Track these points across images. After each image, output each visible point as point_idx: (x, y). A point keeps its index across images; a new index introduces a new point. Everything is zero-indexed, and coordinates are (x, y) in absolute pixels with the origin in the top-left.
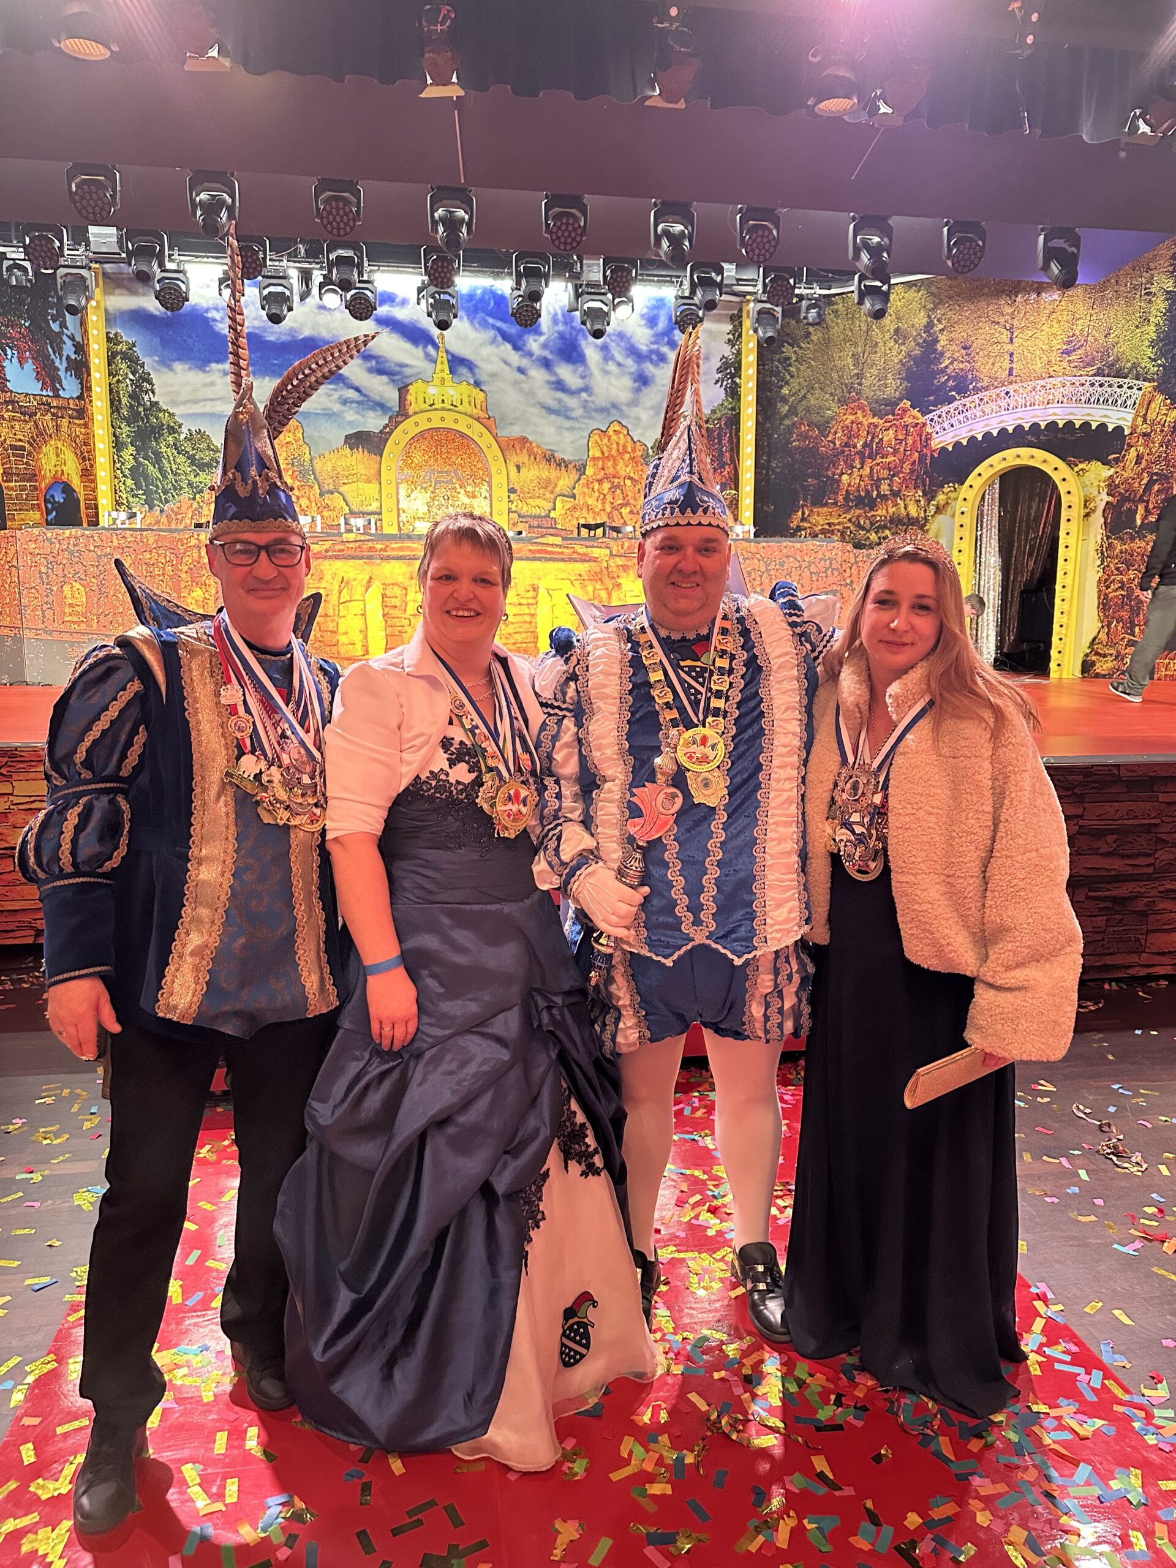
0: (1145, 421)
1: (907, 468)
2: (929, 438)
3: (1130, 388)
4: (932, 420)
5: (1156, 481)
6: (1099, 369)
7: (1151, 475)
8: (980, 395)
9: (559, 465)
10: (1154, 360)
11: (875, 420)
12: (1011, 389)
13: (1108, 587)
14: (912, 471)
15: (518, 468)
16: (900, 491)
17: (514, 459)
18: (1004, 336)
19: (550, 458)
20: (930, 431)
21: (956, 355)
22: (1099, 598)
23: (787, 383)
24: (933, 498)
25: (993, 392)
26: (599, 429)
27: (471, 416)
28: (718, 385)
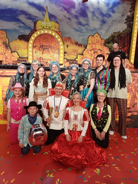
9: (79, 46)
15: (67, 46)
17: (66, 44)
19: (77, 44)
26: (91, 35)
27: (54, 31)
28: (125, 24)
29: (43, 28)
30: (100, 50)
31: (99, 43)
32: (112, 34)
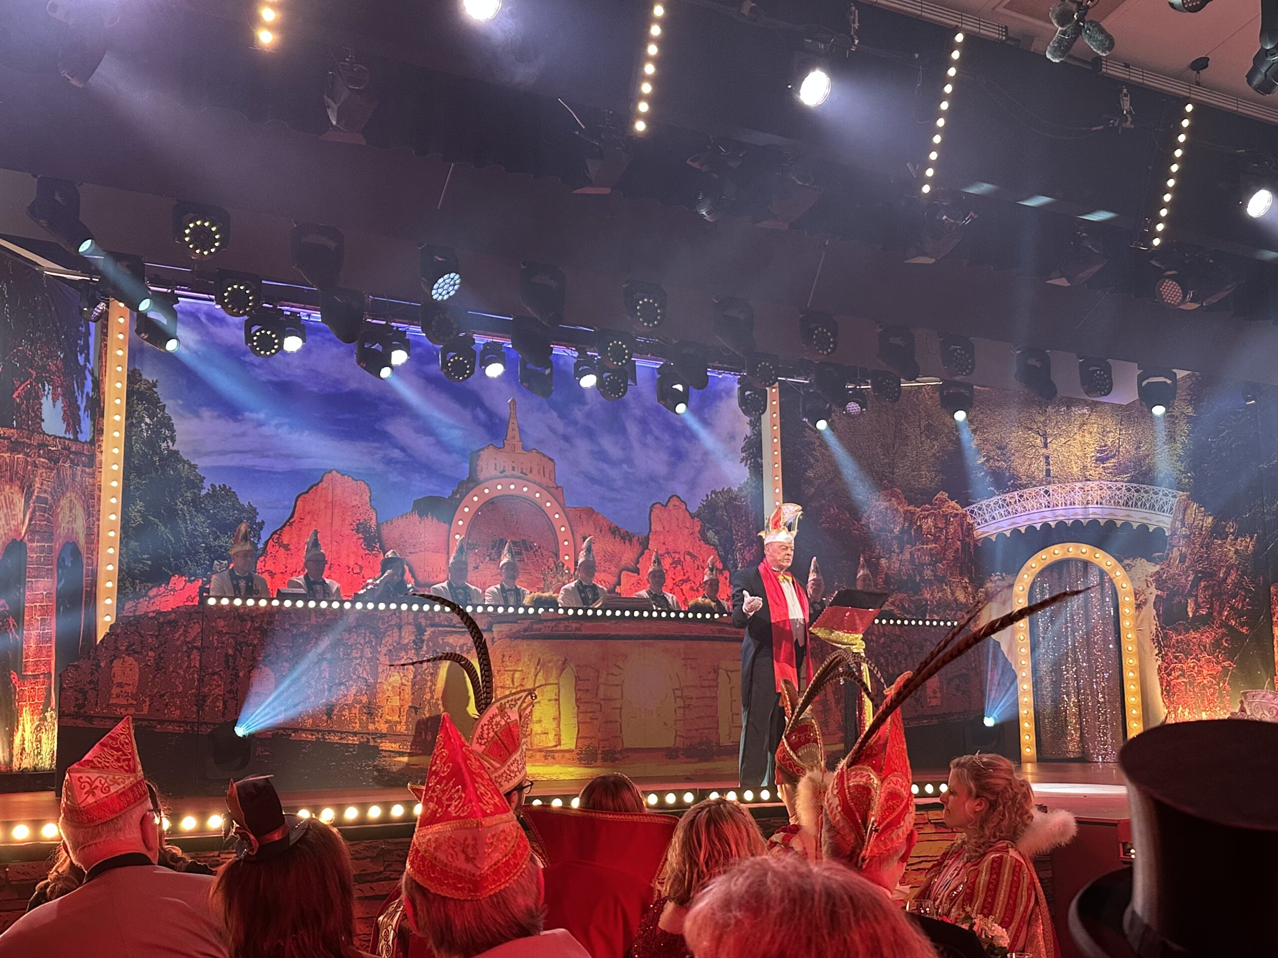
0: (1183, 525)
1: (950, 555)
2: (970, 528)
3: (1166, 495)
4: (972, 512)
5: (1201, 578)
6: (1132, 476)
7: (1196, 572)
8: (1020, 492)
9: (623, 538)
10: (1183, 473)
11: (911, 508)
12: (1050, 488)
13: (1169, 675)
14: (956, 559)
16: (945, 577)
17: (581, 531)
18: (1038, 441)
19: (615, 531)
20: (971, 522)
21: (992, 453)
22: (1162, 685)
23: (811, 466)
24: (981, 586)
25: (1031, 490)
26: (659, 503)
27: (540, 485)
28: (743, 464)
29: (501, 472)
30: (689, 553)
31: (686, 532)
32: (707, 496)
